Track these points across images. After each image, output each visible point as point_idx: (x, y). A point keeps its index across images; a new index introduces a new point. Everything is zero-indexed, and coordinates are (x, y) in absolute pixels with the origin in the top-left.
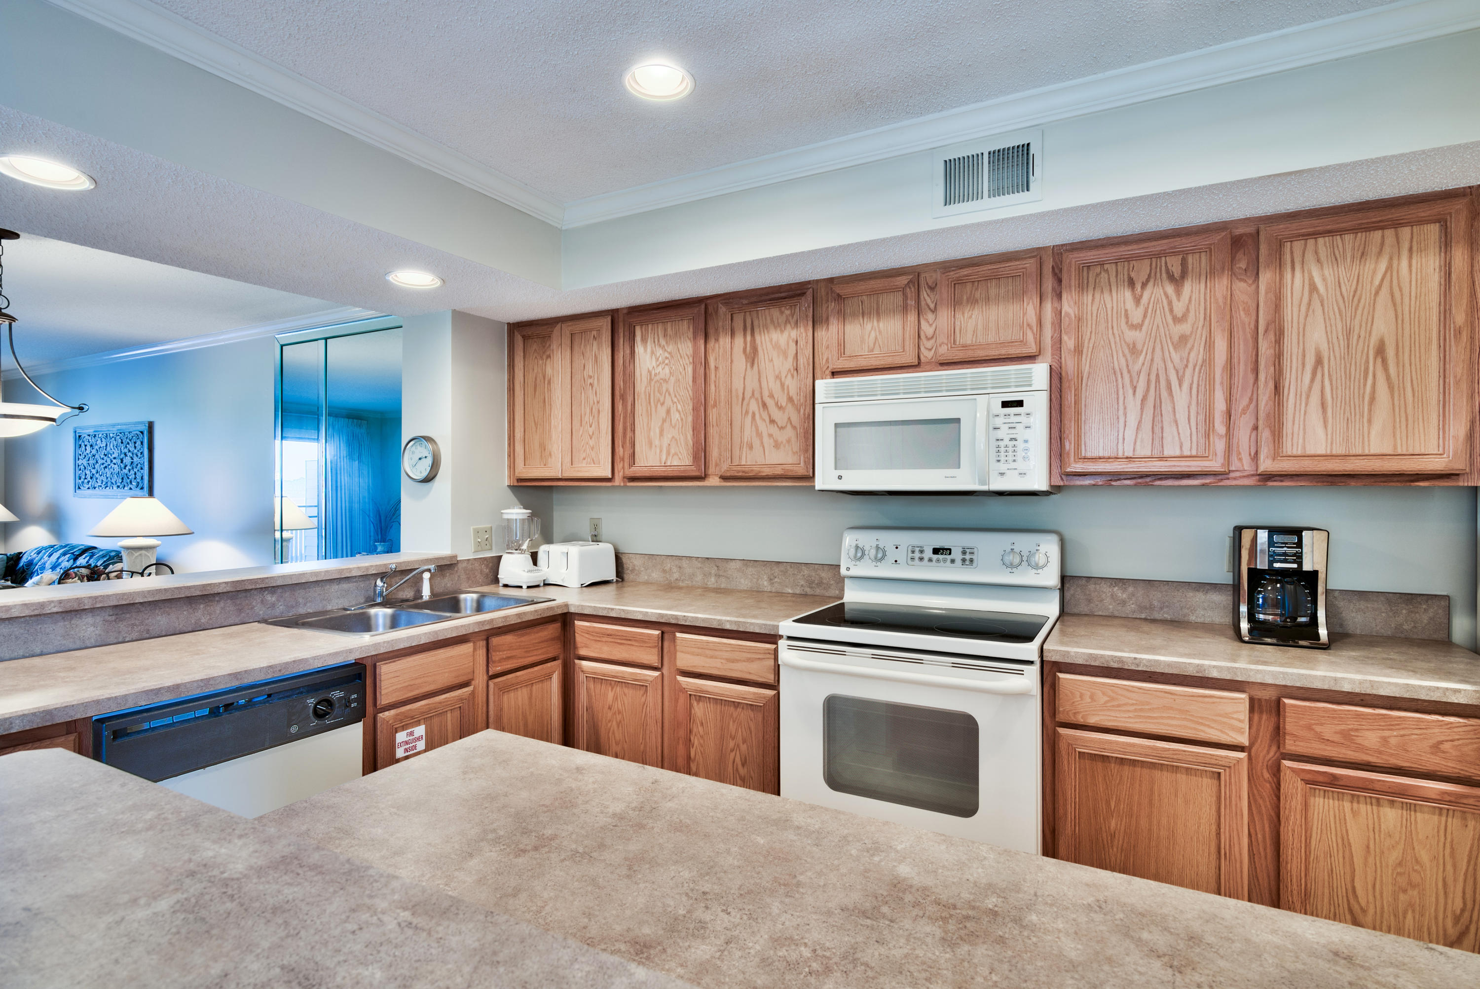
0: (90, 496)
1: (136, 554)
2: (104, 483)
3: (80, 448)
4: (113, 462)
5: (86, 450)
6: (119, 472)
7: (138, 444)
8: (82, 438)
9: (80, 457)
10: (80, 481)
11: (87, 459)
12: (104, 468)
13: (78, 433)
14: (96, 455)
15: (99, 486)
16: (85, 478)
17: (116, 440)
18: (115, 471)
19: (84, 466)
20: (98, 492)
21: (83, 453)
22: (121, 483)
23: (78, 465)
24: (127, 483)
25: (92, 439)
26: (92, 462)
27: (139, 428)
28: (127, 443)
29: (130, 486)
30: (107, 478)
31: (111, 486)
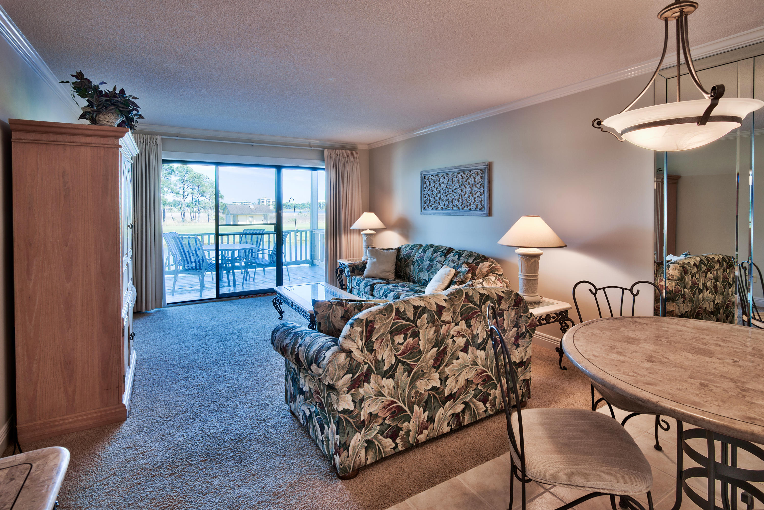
0: (434, 214)
1: (533, 261)
2: (446, 206)
3: (425, 184)
4: (454, 192)
5: (430, 185)
6: (459, 198)
7: (478, 178)
8: (427, 178)
9: (425, 190)
10: (425, 204)
11: (431, 191)
12: (446, 196)
13: (424, 175)
14: (439, 188)
15: (442, 208)
16: (430, 203)
17: (457, 177)
18: (456, 198)
19: (429, 195)
20: (441, 211)
21: (428, 187)
22: (461, 205)
23: (424, 195)
24: (467, 205)
25: (435, 178)
26: (435, 192)
27: (479, 168)
28: (467, 178)
29: (469, 207)
30: (449, 202)
31: (452, 207)
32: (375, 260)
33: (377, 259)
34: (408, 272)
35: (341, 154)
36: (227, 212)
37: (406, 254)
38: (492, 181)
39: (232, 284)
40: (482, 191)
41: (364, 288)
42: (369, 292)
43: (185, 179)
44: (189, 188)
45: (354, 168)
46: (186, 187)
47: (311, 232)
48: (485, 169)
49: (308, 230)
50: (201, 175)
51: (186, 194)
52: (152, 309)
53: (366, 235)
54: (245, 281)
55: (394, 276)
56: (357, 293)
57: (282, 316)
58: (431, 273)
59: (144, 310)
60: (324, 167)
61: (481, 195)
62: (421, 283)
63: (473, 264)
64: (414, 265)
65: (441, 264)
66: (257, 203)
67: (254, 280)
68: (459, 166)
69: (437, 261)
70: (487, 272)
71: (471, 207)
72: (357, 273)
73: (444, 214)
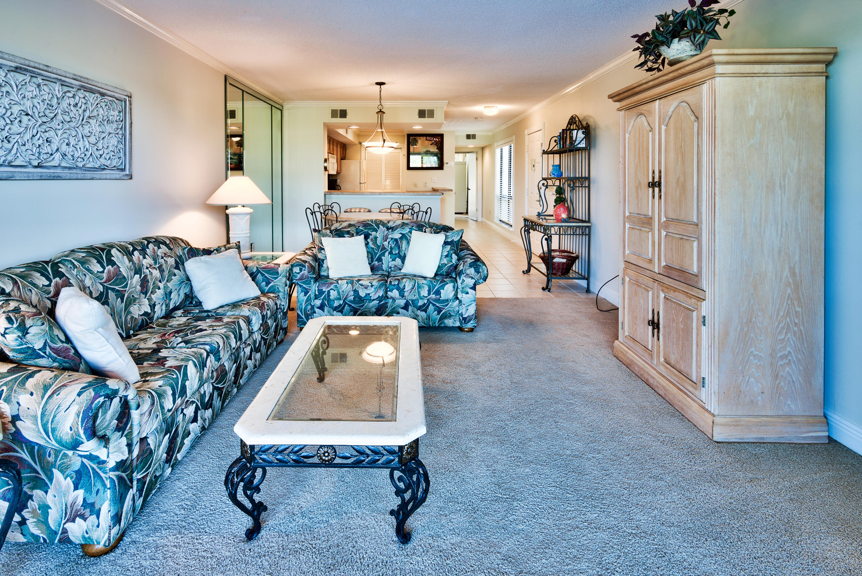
7: (115, 114)
20: (32, 170)
25: (6, 76)
27: (116, 95)
48: (125, 101)
58: (151, 293)
73: (41, 176)
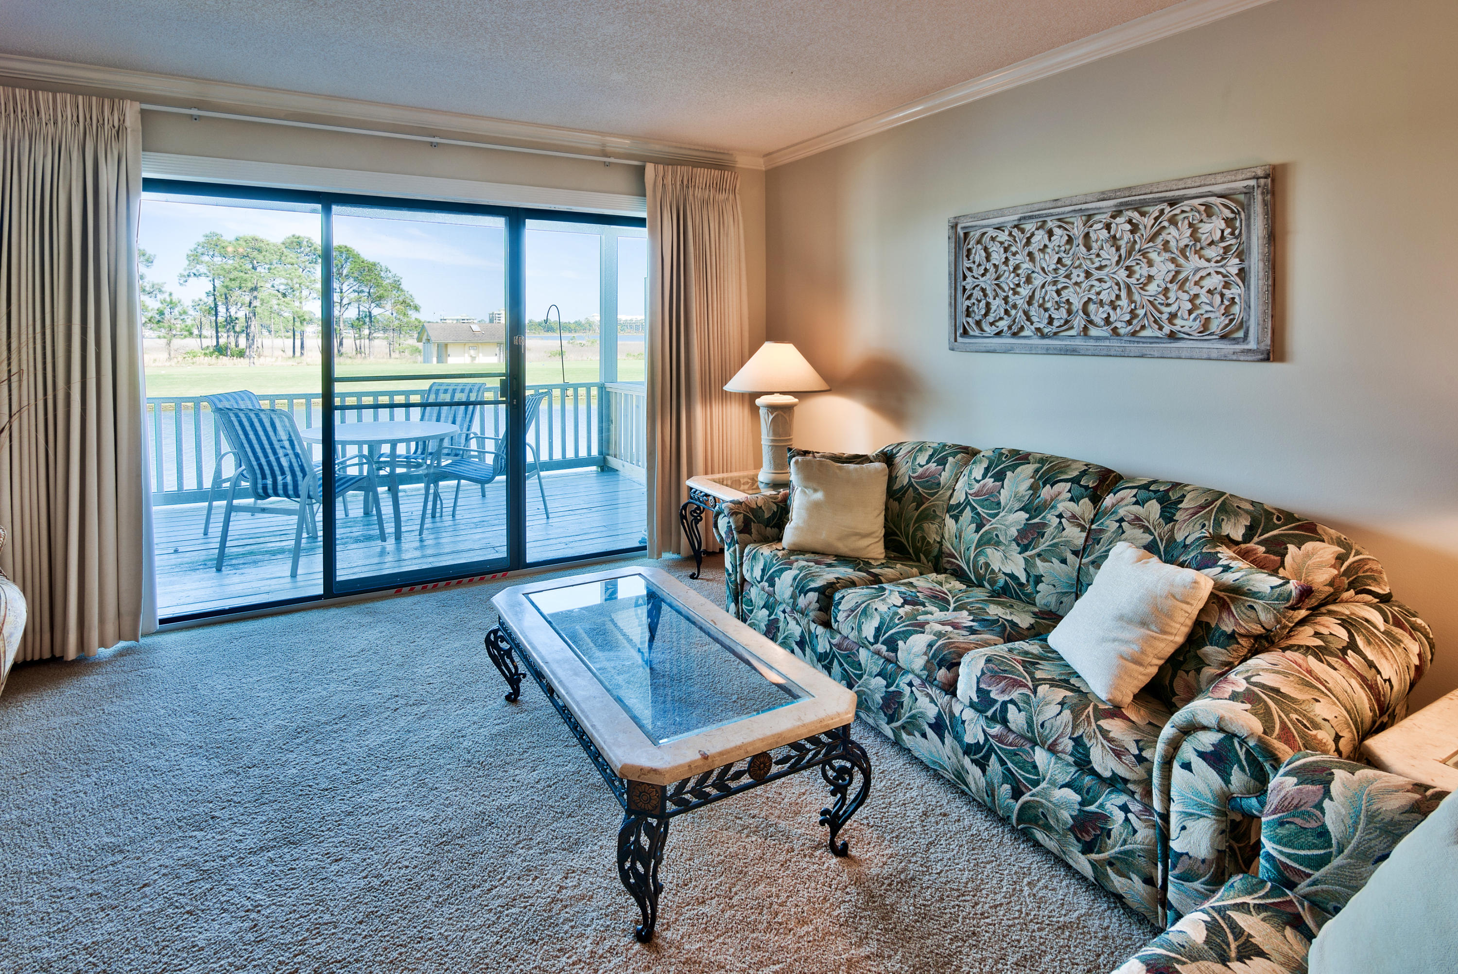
2: (1056, 323)
3: (968, 256)
4: (1094, 278)
5: (988, 259)
6: (1118, 297)
7: (1212, 228)
8: (975, 235)
9: (968, 273)
10: (969, 320)
11: (994, 276)
12: (1058, 292)
13: (963, 228)
14: (1024, 266)
15: (1038, 330)
16: (986, 315)
17: (1108, 227)
18: (1104, 296)
19: (983, 290)
20: (1037, 341)
21: (979, 265)
22: (1129, 322)
23: (964, 290)
24: (1155, 321)
25: (1010, 234)
26: (1008, 280)
27: (1217, 189)
28: (1155, 229)
29: (1167, 329)
30: (1069, 312)
31: (1086, 328)
32: (819, 496)
33: (827, 494)
34: (933, 537)
35: (691, 179)
36: (425, 338)
37: (919, 477)
38: (1285, 233)
39: (390, 528)
40: (1234, 271)
41: (794, 597)
42: (812, 615)
43: (345, 272)
44: (351, 290)
45: (729, 219)
46: (345, 288)
47: (602, 388)
48: (1248, 192)
49: (594, 385)
50: (374, 265)
51: (345, 301)
52: (102, 644)
53: (772, 408)
54: (428, 520)
55: (883, 551)
56: (762, 603)
57: (516, 692)
58: (1039, 555)
59: (72, 653)
60: (643, 215)
61: (1227, 285)
62: (992, 582)
63: (1251, 545)
64: (956, 518)
65: (1083, 528)
66: (488, 321)
67: (453, 516)
68: (1115, 191)
69: (1060, 516)
70: (1331, 584)
71: (1174, 328)
72: (759, 533)
73: (1047, 349)
